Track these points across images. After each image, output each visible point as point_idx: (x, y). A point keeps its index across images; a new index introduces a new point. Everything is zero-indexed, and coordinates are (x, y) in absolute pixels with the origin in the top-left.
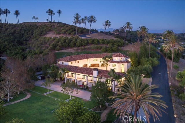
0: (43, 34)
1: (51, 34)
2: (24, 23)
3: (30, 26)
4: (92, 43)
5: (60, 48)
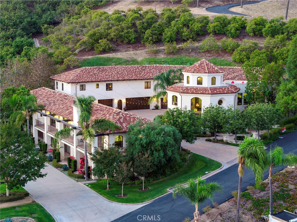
4: (217, 32)
5: (107, 47)
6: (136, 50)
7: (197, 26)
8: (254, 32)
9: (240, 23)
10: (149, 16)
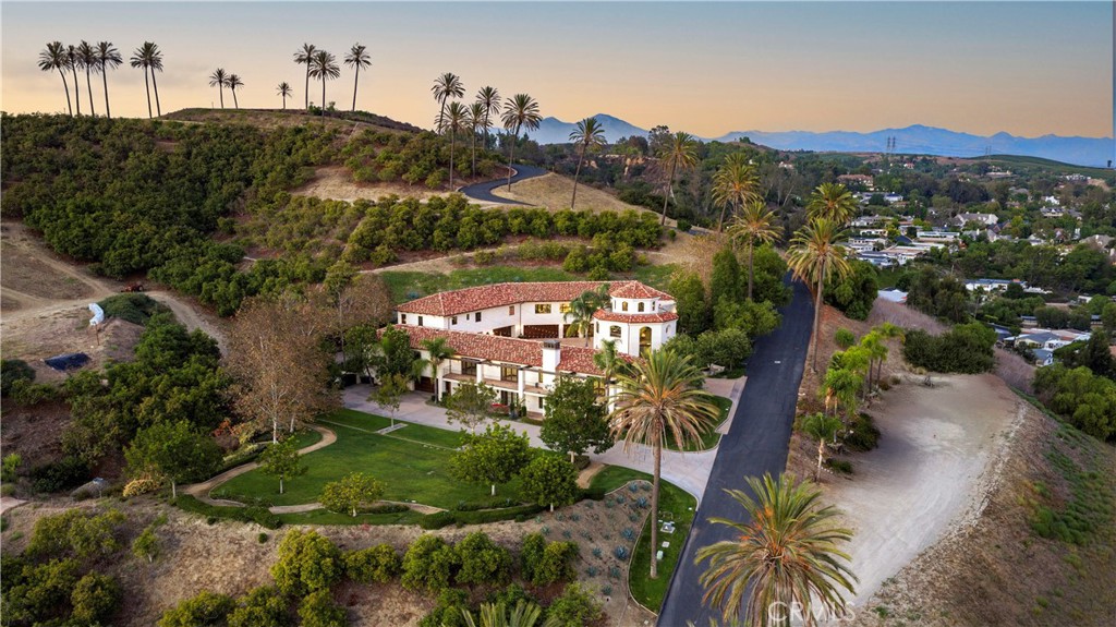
0: (298, 182)
1: (335, 181)
6: (428, 259)
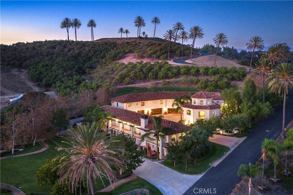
0: (117, 58)
1: (131, 58)
2: (102, 39)
3: (106, 45)
4: (185, 73)
5: (130, 81)
6: (145, 83)
7: (175, 71)
8: (204, 73)
9: (196, 69)
10: (148, 65)
